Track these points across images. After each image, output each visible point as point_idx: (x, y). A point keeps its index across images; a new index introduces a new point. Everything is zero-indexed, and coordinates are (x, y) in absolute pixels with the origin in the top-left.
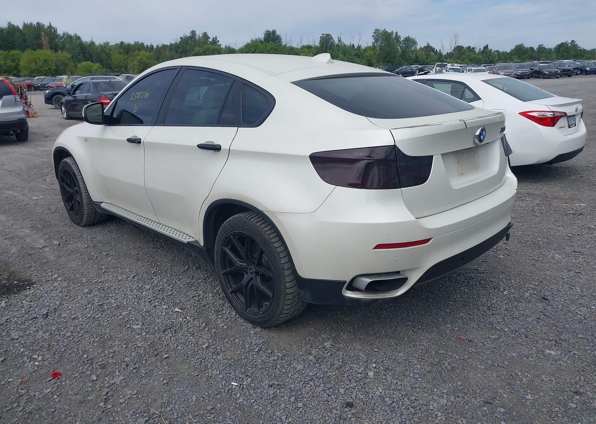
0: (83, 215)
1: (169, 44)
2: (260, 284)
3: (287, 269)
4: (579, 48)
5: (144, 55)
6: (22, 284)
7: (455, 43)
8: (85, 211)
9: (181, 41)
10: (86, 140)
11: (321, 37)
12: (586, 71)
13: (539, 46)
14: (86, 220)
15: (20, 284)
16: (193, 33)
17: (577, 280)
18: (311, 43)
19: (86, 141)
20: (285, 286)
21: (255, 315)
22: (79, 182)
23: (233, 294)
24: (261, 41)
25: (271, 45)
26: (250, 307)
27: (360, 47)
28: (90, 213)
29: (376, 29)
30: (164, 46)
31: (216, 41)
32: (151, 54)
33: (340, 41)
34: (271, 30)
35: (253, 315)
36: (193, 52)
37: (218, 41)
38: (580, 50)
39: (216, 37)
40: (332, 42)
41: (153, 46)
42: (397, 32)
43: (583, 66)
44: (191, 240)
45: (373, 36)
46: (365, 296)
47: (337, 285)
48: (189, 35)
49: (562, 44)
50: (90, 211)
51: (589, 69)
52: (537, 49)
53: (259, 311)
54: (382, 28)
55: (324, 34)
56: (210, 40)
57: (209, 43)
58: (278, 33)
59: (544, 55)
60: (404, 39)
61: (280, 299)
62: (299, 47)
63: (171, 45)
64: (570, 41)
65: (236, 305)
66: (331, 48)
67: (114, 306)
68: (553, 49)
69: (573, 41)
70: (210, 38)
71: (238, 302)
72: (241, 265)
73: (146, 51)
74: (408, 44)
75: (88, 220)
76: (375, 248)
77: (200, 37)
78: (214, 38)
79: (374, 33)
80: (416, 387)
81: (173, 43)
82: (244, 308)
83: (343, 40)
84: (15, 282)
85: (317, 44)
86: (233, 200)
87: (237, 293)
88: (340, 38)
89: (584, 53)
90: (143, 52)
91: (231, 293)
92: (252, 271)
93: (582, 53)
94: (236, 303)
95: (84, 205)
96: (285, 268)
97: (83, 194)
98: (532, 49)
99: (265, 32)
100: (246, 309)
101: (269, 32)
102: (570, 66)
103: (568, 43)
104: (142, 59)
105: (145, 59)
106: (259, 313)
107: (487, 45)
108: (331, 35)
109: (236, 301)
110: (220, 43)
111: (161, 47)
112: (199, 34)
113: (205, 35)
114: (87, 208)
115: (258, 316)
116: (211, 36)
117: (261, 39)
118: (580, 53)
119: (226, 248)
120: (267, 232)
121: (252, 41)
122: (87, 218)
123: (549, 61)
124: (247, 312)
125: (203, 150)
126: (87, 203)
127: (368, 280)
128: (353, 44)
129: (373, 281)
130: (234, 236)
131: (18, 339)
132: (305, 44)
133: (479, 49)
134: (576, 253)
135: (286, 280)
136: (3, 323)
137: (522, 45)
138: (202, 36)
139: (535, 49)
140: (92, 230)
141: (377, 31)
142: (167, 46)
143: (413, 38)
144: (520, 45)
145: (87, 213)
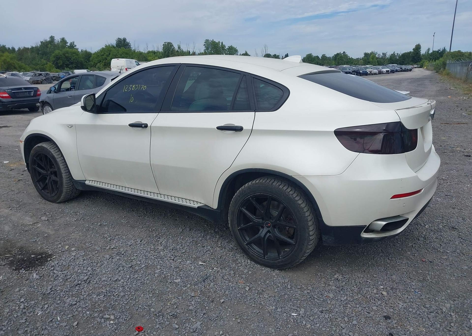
0: (62, 192)
1: (30, 47)
2: (279, 235)
3: (310, 220)
4: (349, 57)
5: (8, 57)
6: (40, 256)
7: (265, 52)
8: (64, 189)
9: (41, 45)
10: (71, 126)
11: (164, 44)
12: (360, 73)
13: (323, 55)
14: (64, 197)
15: (38, 257)
16: (52, 38)
17: (463, 214)
18: (156, 50)
19: (70, 128)
20: (309, 234)
21: (275, 260)
22: (59, 163)
23: (248, 245)
24: (114, 47)
25: (123, 50)
26: (267, 254)
27: (195, 53)
28: (69, 190)
29: (206, 40)
30: (26, 49)
31: (74, 45)
32: (14, 55)
33: (179, 48)
34: (122, 37)
35: (272, 260)
36: (54, 54)
37: (75, 46)
38: (350, 59)
39: (73, 43)
40: (173, 48)
41: (14, 49)
42: (222, 42)
43: (358, 70)
44: (199, 205)
45: (204, 45)
46: (377, 236)
47: (358, 229)
48: (48, 40)
49: (338, 54)
50: (69, 189)
51: (362, 72)
52: (321, 57)
53: (279, 257)
54: (211, 39)
55: (166, 42)
56: (68, 44)
57: (67, 47)
58: (128, 41)
59: (327, 62)
60: (228, 48)
61: (303, 245)
62: (146, 52)
63: (32, 48)
64: (342, 52)
65: (252, 254)
66: (172, 53)
67: (142, 266)
68: (332, 57)
69: (344, 52)
70: (67, 43)
71: (254, 252)
72: (258, 221)
73: (9, 52)
74: (231, 51)
75: (66, 197)
76: (391, 198)
77: (58, 42)
78: (71, 43)
79: (205, 43)
80: (423, 298)
81: (34, 46)
82: (262, 256)
83: (181, 47)
84: (33, 256)
85: (161, 50)
86: (260, 169)
87: (251, 244)
88: (180, 46)
89: (352, 61)
90: (6, 54)
91: (247, 245)
92: (269, 225)
93: (351, 60)
94: (252, 252)
95: (64, 183)
96: (309, 220)
97: (63, 175)
98: (318, 57)
99: (117, 39)
100: (264, 256)
101: (120, 39)
102: (350, 70)
103: (341, 53)
104: (5, 60)
105: (8, 60)
106: (279, 258)
107: (287, 54)
108: (172, 43)
109: (252, 250)
110: (77, 47)
111: (23, 50)
112: (58, 39)
113: (63, 40)
114: (66, 187)
115: (278, 261)
116: (69, 41)
117: (113, 45)
118: (349, 60)
119: (243, 209)
120: (290, 193)
121: (106, 46)
122: (65, 195)
123: (334, 66)
124: (265, 259)
125: (223, 131)
126: (67, 182)
127: (384, 223)
128: (189, 51)
129: (388, 223)
130: (252, 198)
131: (76, 304)
132: (151, 50)
133: (282, 56)
134: (448, 196)
135: (310, 229)
136: (50, 293)
137: (311, 54)
138: (61, 41)
139: (320, 57)
140: (69, 206)
141: (207, 41)
142: (28, 49)
143: (235, 47)
144: (310, 54)
145: (65, 191)
